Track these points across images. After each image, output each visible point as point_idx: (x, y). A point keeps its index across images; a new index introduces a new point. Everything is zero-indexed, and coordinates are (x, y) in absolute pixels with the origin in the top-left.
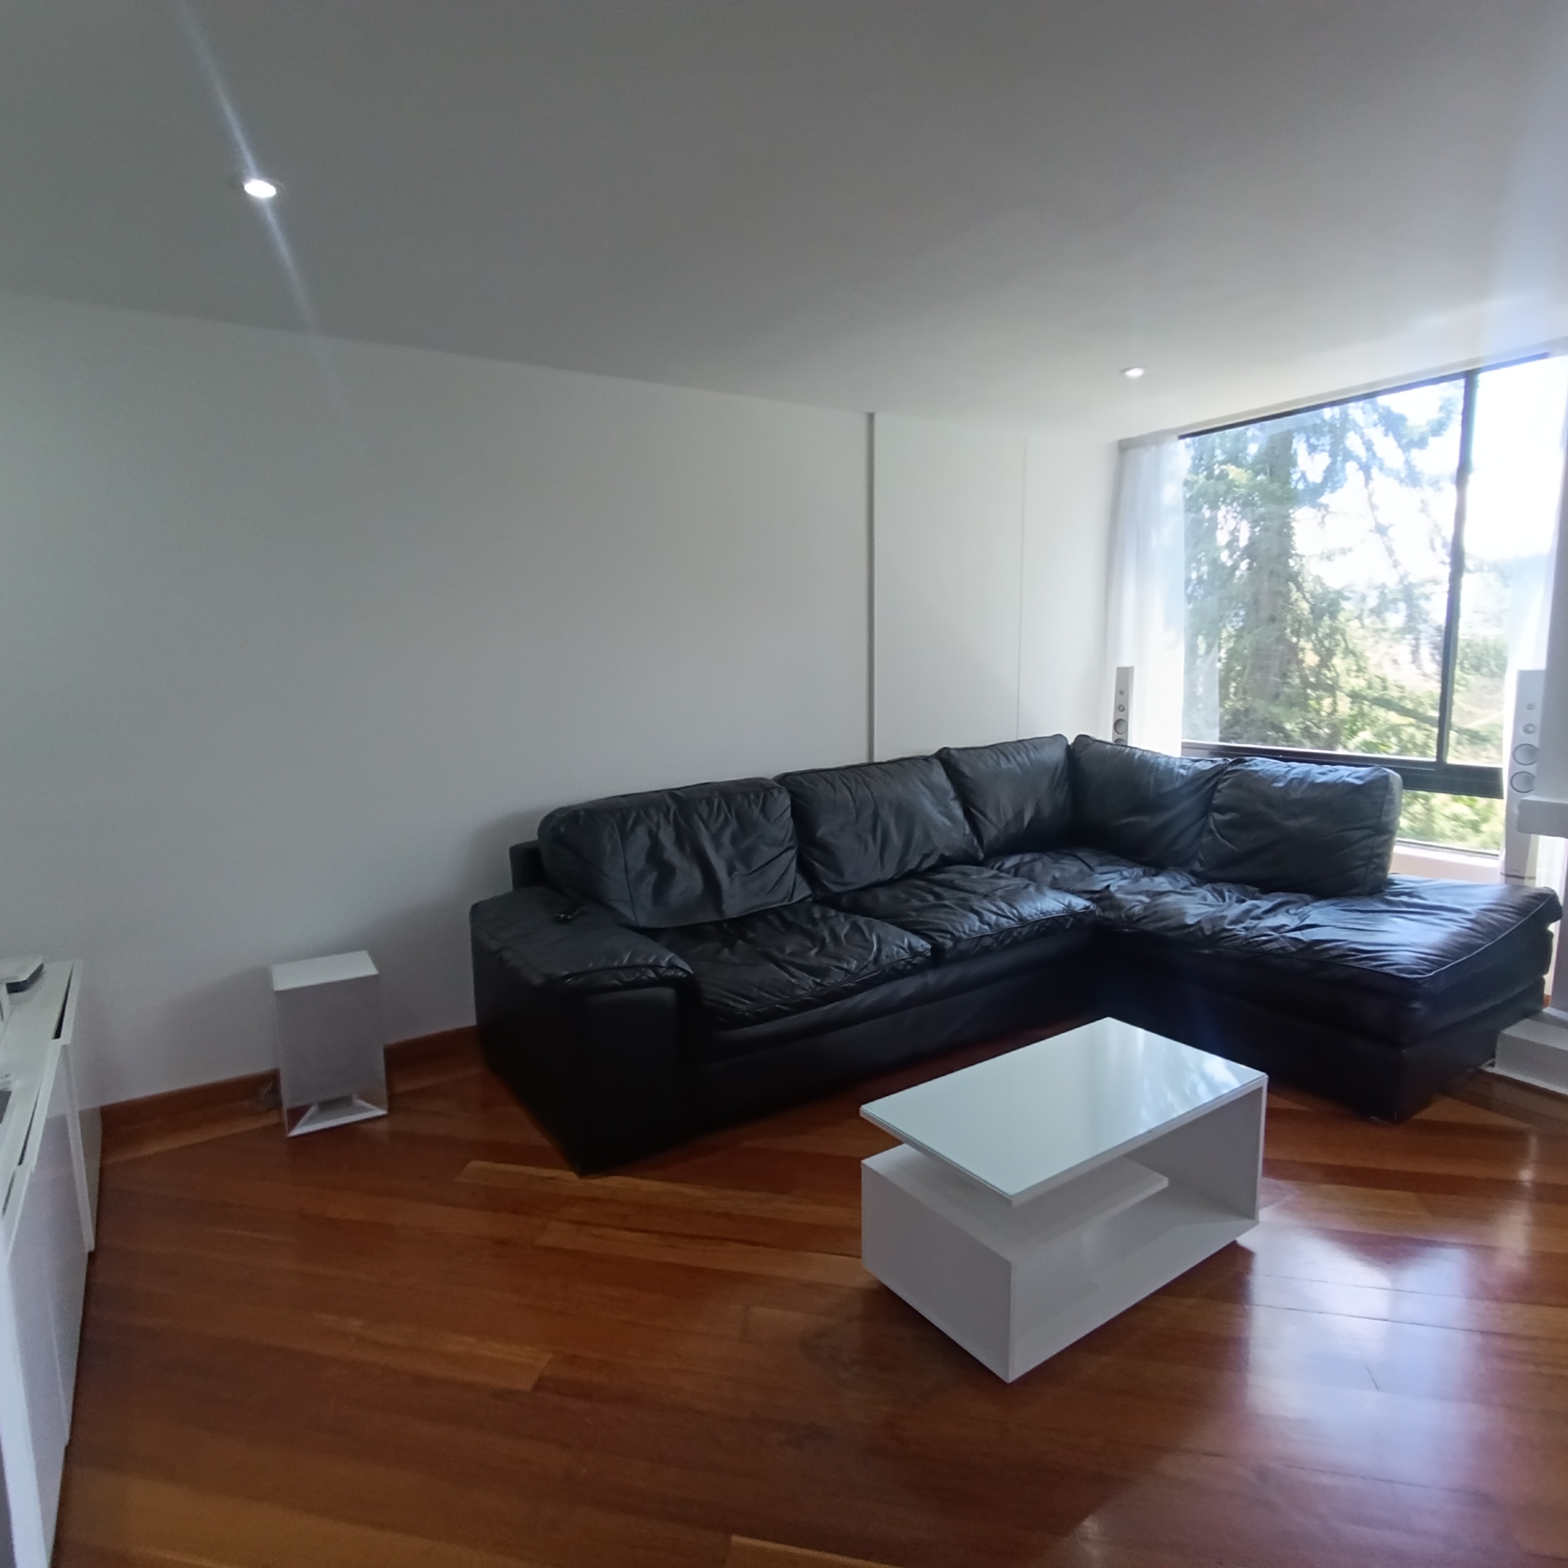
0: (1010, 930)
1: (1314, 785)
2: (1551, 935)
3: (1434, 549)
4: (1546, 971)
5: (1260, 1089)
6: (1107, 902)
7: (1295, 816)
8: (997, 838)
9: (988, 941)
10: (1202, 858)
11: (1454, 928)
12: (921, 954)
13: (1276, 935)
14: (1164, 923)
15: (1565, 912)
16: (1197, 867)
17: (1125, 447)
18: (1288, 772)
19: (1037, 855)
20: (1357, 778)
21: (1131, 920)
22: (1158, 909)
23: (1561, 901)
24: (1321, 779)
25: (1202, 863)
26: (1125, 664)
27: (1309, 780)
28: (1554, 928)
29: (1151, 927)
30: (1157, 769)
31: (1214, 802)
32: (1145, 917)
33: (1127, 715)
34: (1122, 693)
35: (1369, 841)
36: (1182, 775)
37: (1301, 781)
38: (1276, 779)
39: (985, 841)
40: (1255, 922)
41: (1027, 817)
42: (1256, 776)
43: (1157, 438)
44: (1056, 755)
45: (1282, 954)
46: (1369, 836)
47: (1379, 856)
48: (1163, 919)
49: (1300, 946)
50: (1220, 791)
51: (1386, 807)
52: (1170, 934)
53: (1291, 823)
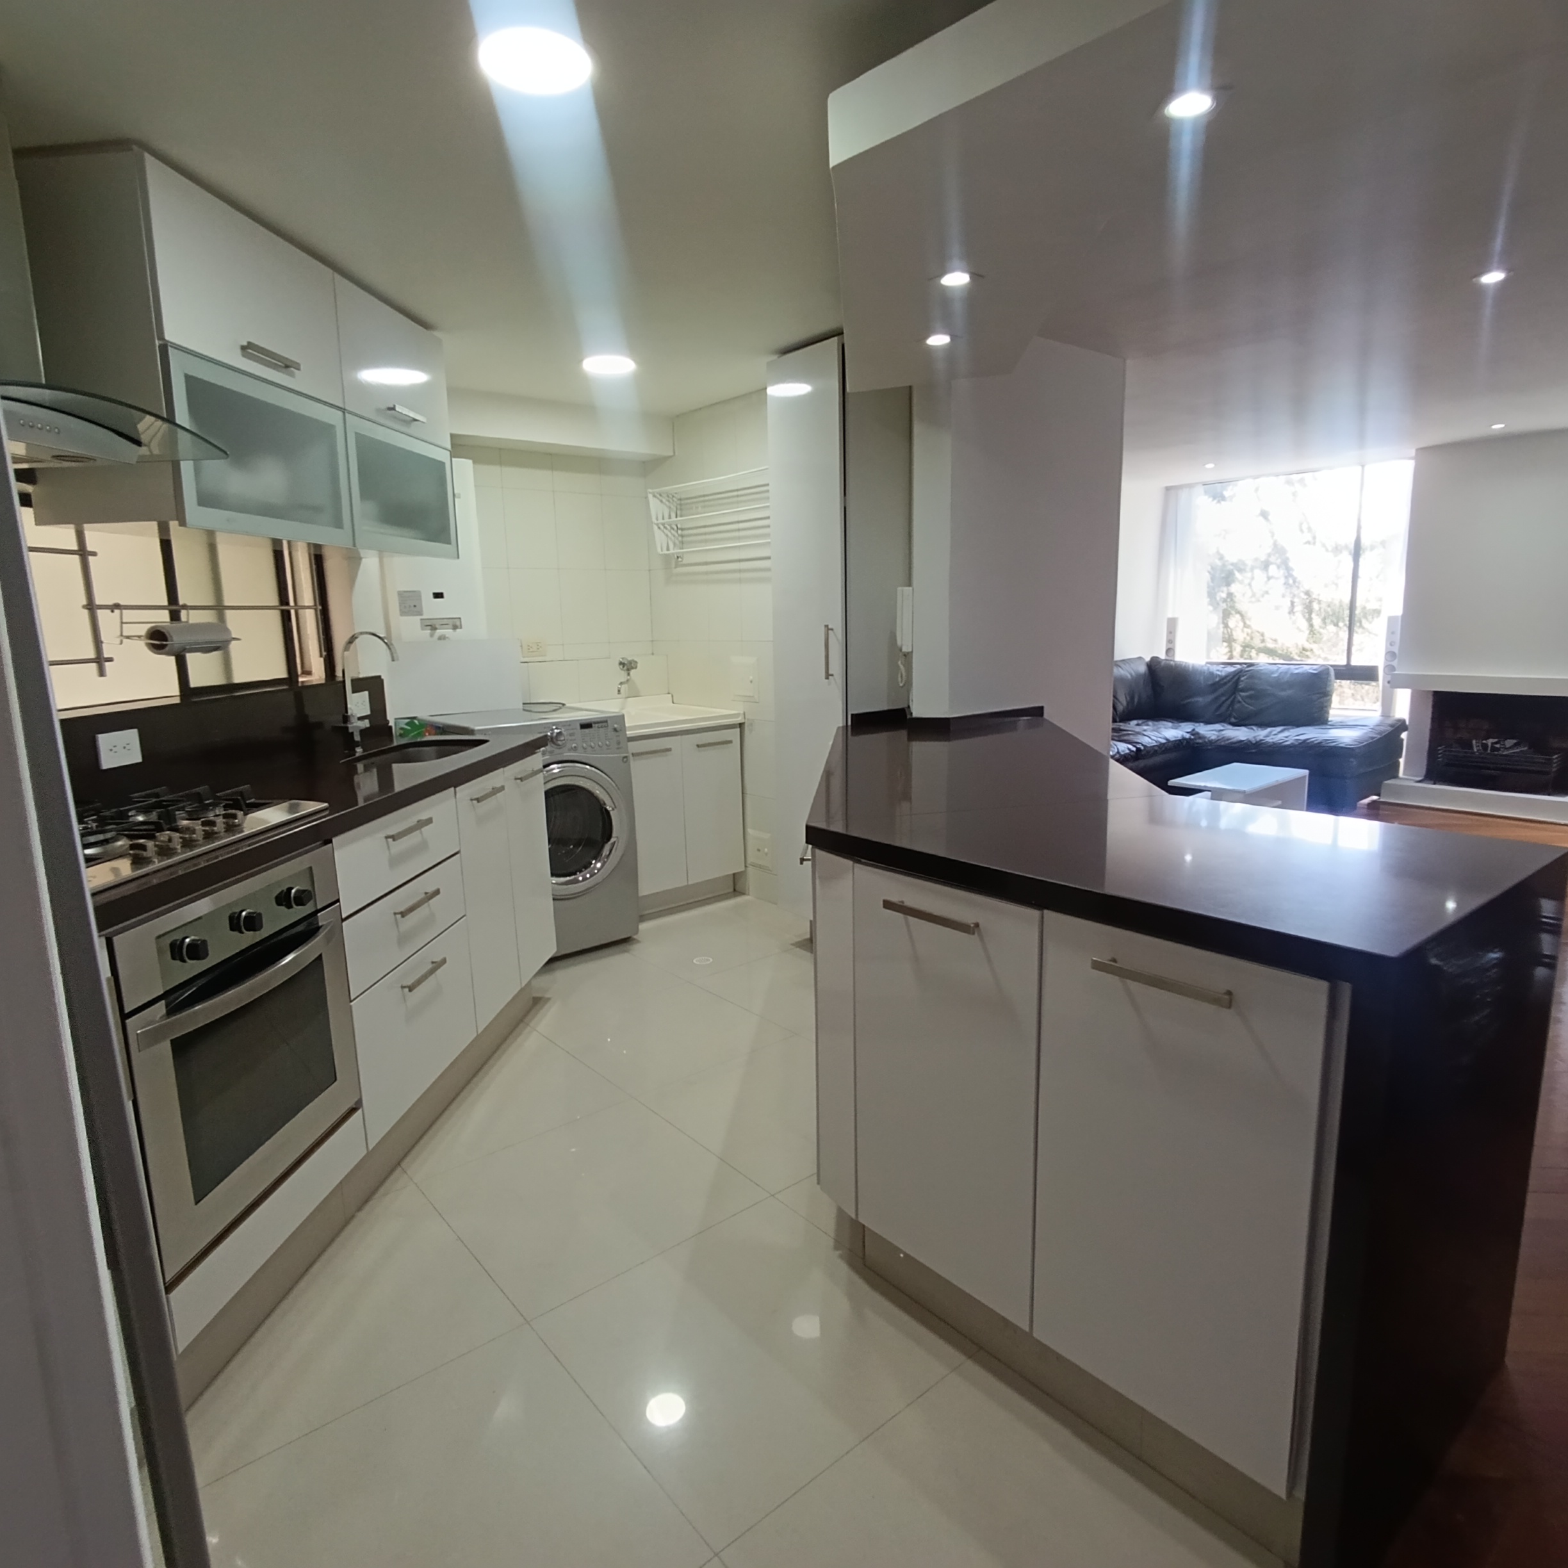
0: (1164, 744)
1: (1292, 674)
2: (1402, 740)
3: (1302, 531)
4: (1401, 757)
5: (1305, 777)
6: (1197, 735)
7: (1283, 690)
8: (1124, 711)
9: (1156, 748)
10: (1236, 715)
11: (1365, 731)
12: (1133, 751)
13: (1286, 739)
14: (1230, 741)
15: (1409, 727)
16: (1233, 720)
17: (1168, 489)
18: (1278, 670)
19: (1144, 721)
20: (1314, 670)
21: (1211, 742)
22: (1225, 736)
23: (1407, 723)
24: (1296, 671)
25: (1235, 718)
26: (1170, 615)
27: (1290, 672)
28: (1404, 735)
29: (1223, 743)
30: (1204, 673)
31: (1240, 687)
32: (1218, 740)
33: (1174, 646)
34: (1171, 633)
35: (1322, 700)
36: (1219, 675)
37: (1286, 673)
38: (1273, 673)
39: (1118, 713)
40: (1274, 737)
41: (1136, 700)
42: (1262, 672)
43: (1190, 486)
44: (1142, 669)
45: (1291, 746)
46: (1321, 697)
47: (1326, 707)
48: (1228, 740)
49: (1300, 742)
50: (1242, 681)
51: (1328, 683)
52: (1233, 745)
53: (1283, 694)
